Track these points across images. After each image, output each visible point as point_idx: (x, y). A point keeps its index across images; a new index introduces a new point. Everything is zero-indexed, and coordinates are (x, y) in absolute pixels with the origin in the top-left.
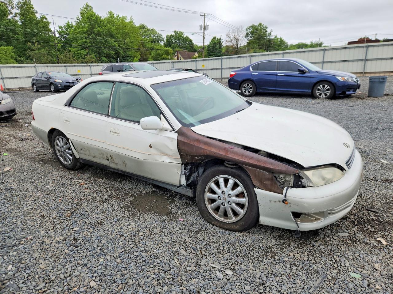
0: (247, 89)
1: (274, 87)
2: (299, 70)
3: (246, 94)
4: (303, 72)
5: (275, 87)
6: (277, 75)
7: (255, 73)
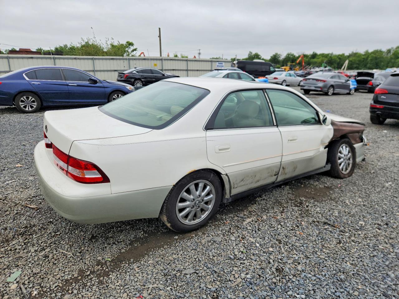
0: (28, 104)
1: (67, 99)
2: (91, 80)
3: (27, 109)
4: (95, 82)
5: (69, 99)
6: (68, 85)
7: (36, 82)
